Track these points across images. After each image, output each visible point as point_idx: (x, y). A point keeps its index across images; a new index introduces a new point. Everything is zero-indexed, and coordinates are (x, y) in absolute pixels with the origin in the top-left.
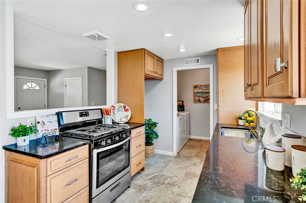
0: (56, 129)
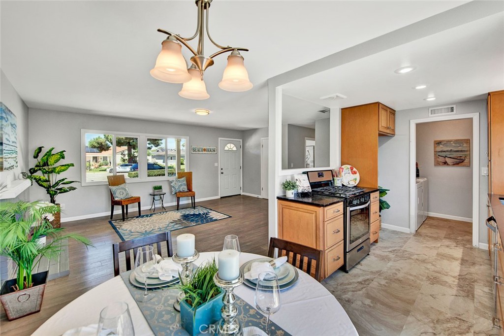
0: (309, 187)
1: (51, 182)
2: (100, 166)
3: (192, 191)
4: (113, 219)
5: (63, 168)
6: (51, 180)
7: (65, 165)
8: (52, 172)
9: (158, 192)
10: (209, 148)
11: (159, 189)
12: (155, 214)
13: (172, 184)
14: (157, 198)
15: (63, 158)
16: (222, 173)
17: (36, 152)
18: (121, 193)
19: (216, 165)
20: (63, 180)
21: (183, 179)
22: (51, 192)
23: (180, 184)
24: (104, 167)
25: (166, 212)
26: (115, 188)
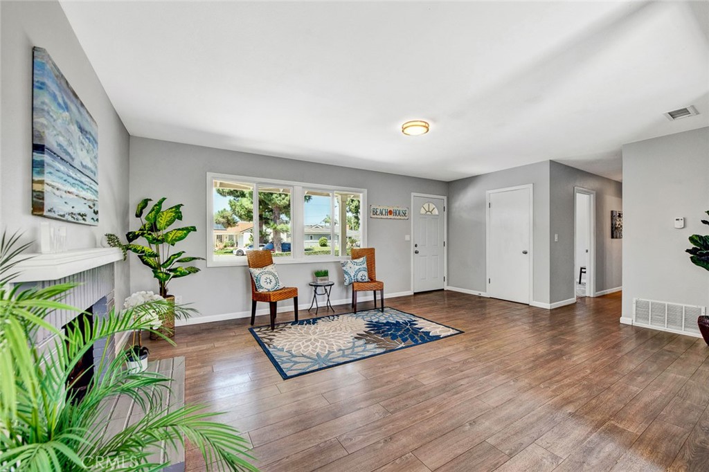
1: (161, 257)
2: (225, 246)
3: (375, 281)
4: (255, 325)
5: (179, 234)
6: (161, 254)
7: (183, 229)
8: (162, 241)
9: (322, 280)
10: (396, 209)
11: (324, 276)
12: (319, 318)
13: (344, 268)
14: (320, 290)
15: (180, 218)
16: (417, 252)
17: (140, 207)
18: (268, 281)
19: (407, 238)
20: (179, 254)
21: (362, 259)
22: (161, 275)
23: (357, 267)
24: (230, 249)
25: (337, 316)
26: (259, 272)
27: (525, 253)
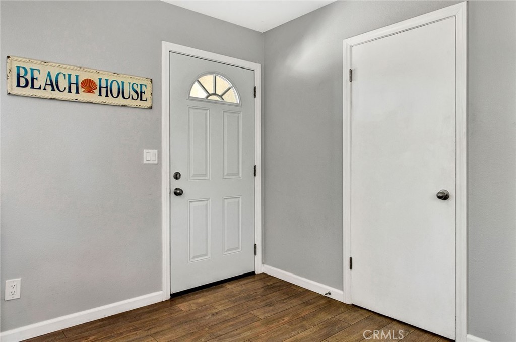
10: (110, 78)
16: (178, 193)
27: (444, 197)
